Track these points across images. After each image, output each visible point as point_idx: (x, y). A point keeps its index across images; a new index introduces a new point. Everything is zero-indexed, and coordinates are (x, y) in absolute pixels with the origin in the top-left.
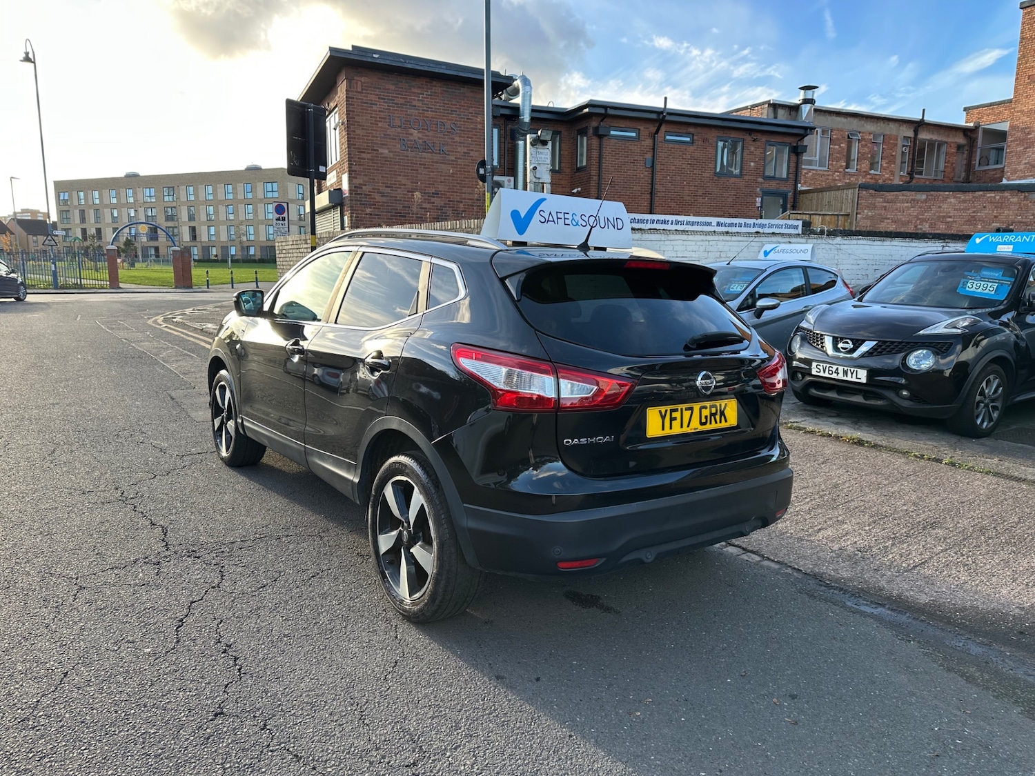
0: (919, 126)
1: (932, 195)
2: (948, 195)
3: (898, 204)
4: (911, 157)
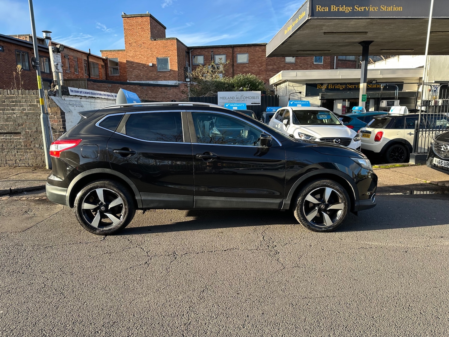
0: (89, 56)
1: (113, 85)
2: (119, 85)
3: (102, 88)
4: (88, 68)
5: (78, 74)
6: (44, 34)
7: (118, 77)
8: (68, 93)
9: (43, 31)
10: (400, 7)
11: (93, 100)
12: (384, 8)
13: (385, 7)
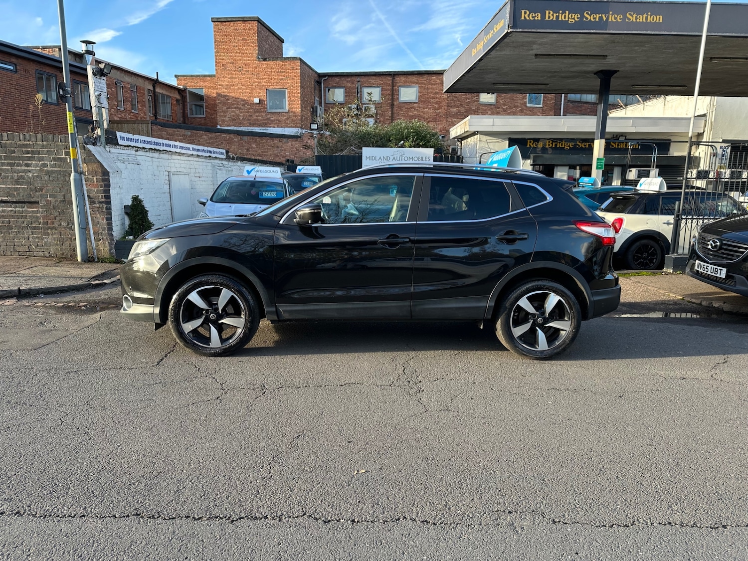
0: (156, 83)
1: (193, 133)
2: (202, 133)
3: (176, 137)
4: (153, 103)
5: (137, 112)
6: (84, 45)
7: (203, 120)
8: (116, 142)
9: (82, 42)
10: (658, 17)
11: (156, 155)
12: (633, 17)
13: (635, 16)
